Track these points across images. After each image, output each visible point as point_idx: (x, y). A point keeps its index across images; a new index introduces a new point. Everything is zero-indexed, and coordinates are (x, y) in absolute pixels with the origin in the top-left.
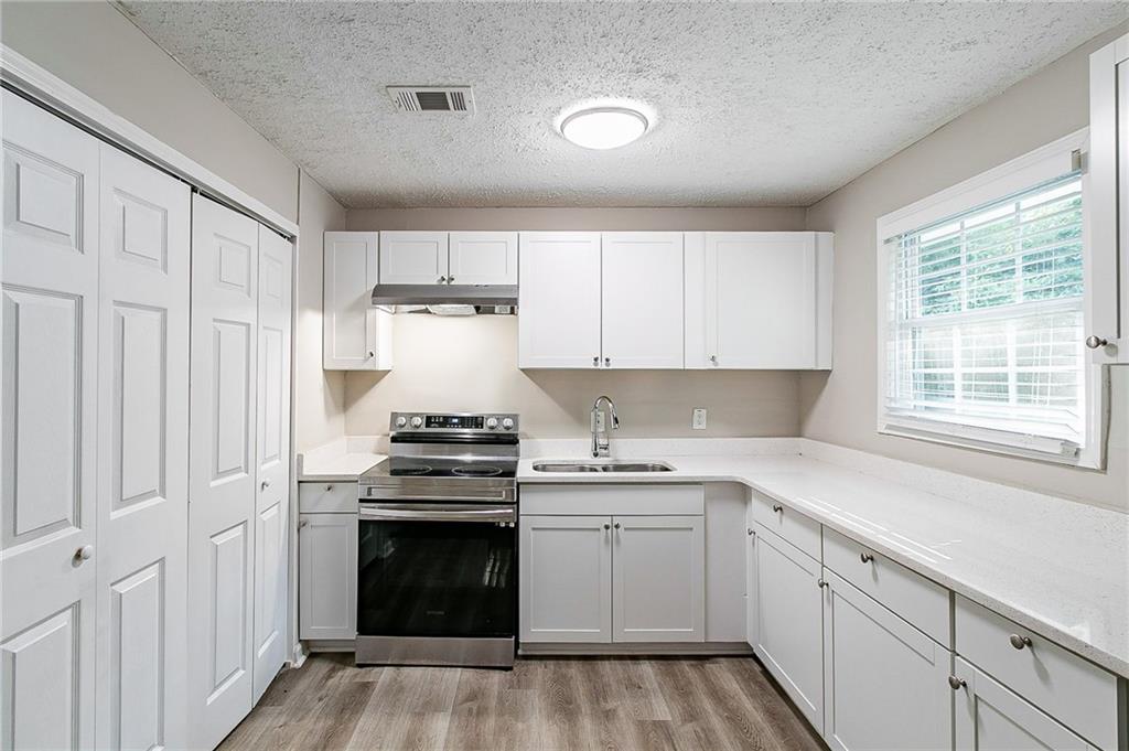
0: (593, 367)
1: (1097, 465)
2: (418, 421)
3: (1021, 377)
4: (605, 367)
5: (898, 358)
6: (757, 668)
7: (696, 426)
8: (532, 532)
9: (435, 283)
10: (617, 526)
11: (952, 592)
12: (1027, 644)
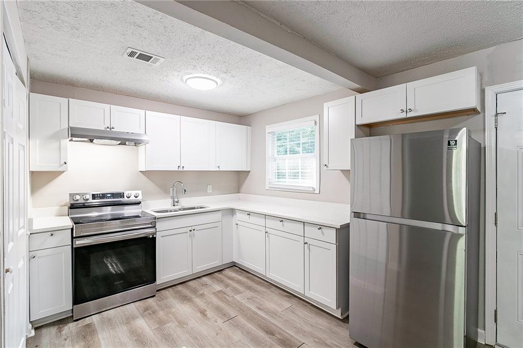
0: (177, 170)
1: (318, 192)
2: (89, 197)
3: (302, 172)
4: (182, 170)
5: (271, 168)
6: (238, 268)
7: (208, 192)
8: (161, 238)
9: (103, 129)
10: (194, 230)
11: (304, 223)
12: (320, 228)
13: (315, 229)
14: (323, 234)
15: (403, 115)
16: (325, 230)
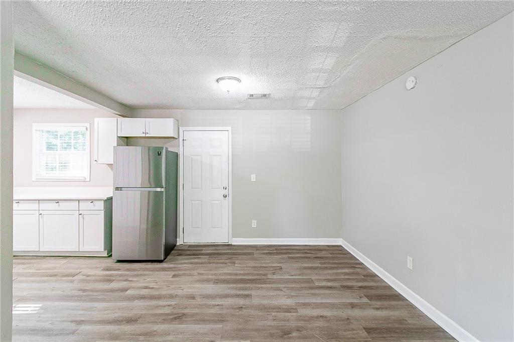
1: (89, 180)
11: (79, 201)
12: (92, 202)
13: (89, 203)
14: (94, 205)
15: (144, 135)
16: (95, 202)
